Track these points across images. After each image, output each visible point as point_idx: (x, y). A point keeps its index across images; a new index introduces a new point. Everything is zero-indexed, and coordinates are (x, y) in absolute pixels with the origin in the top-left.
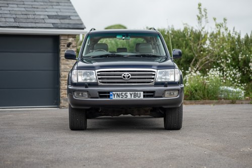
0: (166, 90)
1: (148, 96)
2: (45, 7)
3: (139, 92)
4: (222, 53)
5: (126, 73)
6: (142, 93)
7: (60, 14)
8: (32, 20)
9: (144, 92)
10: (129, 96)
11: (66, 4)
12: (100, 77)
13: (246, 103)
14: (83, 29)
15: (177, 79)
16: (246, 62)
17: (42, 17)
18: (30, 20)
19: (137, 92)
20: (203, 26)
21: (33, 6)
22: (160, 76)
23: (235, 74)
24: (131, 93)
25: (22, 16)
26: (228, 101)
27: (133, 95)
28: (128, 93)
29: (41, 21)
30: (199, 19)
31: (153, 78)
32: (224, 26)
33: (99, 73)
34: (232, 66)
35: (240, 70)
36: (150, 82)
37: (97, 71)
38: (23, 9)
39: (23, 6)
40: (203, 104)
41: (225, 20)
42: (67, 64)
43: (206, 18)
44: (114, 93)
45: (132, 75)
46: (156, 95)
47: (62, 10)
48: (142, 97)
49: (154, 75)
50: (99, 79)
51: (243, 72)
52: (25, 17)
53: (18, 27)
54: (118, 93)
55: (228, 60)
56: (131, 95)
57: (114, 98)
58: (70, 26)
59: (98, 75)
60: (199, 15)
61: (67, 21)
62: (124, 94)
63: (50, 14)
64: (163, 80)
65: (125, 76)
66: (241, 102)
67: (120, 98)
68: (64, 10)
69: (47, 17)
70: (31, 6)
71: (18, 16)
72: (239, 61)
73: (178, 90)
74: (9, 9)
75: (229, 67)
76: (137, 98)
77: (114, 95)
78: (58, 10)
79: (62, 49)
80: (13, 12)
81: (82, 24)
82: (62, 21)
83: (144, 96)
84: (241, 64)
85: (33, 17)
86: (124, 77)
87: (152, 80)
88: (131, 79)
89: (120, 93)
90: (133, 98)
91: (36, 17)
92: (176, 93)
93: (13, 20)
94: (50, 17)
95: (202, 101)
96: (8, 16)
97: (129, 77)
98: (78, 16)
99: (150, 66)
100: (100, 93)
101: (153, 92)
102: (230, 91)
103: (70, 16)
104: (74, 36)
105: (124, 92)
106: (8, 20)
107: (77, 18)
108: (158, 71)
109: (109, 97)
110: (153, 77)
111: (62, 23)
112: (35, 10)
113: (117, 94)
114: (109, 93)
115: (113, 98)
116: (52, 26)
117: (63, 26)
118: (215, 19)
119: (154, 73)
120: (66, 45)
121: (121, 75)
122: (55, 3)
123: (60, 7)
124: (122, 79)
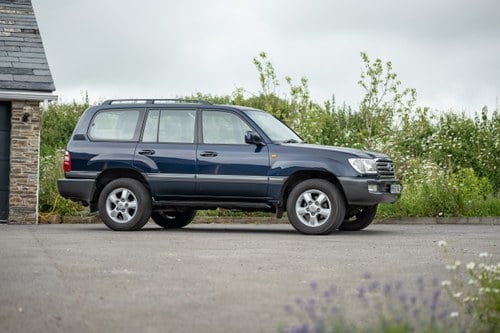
7: (16, 65)
11: (33, 50)
14: (51, 91)
30: (263, 79)
41: (304, 81)
42: (22, 150)
43: (273, 77)
47: (22, 60)
58: (28, 87)
61: (25, 78)
68: (26, 60)
78: (16, 60)
79: (14, 125)
81: (51, 83)
82: (17, 78)
98: (48, 70)
103: (32, 70)
104: (35, 103)
107: (45, 73)
111: (15, 81)
117: (15, 86)
118: (289, 80)
120: (21, 118)
122: (13, 48)
123: (20, 54)
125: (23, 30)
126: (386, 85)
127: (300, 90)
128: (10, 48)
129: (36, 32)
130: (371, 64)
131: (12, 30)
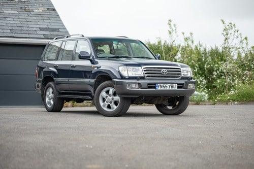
2: (37, 21)
4: (190, 63)
6: (176, 85)
7: (50, 27)
8: (26, 32)
9: (178, 84)
11: (56, 19)
12: (146, 72)
17: (34, 29)
18: (24, 32)
19: (173, 84)
20: (173, 40)
21: (27, 20)
23: (201, 81)
24: (170, 84)
25: (17, 28)
28: (168, 84)
29: (33, 32)
30: (170, 33)
32: (191, 39)
33: (145, 69)
34: (199, 74)
35: (206, 78)
36: (177, 77)
37: (143, 67)
38: (19, 22)
39: (19, 20)
41: (191, 34)
43: (176, 32)
44: (159, 84)
46: (184, 86)
48: (176, 88)
49: (180, 71)
50: (145, 74)
51: (208, 79)
52: (20, 29)
53: (13, 37)
54: (161, 84)
55: (195, 69)
56: (170, 86)
57: (159, 88)
59: (145, 71)
60: (170, 30)
61: (56, 33)
62: (165, 86)
63: (41, 26)
67: (163, 89)
68: (53, 24)
69: (39, 29)
70: (25, 20)
71: (14, 28)
72: (205, 70)
74: (6, 22)
75: (196, 75)
76: (173, 89)
77: (159, 86)
78: (49, 24)
80: (9, 25)
82: (52, 33)
83: (178, 87)
84: (206, 72)
85: (27, 29)
86: (163, 73)
87: (180, 75)
88: (167, 74)
89: (163, 84)
91: (29, 29)
93: (9, 31)
94: (41, 29)
96: (5, 28)
97: (166, 72)
98: (66, 29)
100: (148, 84)
103: (58, 29)
105: (165, 84)
106: (5, 31)
107: (65, 30)
109: (155, 88)
110: (180, 73)
111: (51, 35)
112: (29, 23)
114: (155, 84)
116: (43, 37)
118: (183, 33)
121: (161, 71)
122: (46, 18)
123: (50, 21)
124: (161, 74)
125: (48, 9)
126: (234, 35)
127: (189, 38)
128: (44, 18)
129: (54, 10)
130: (226, 25)
131: (42, 9)
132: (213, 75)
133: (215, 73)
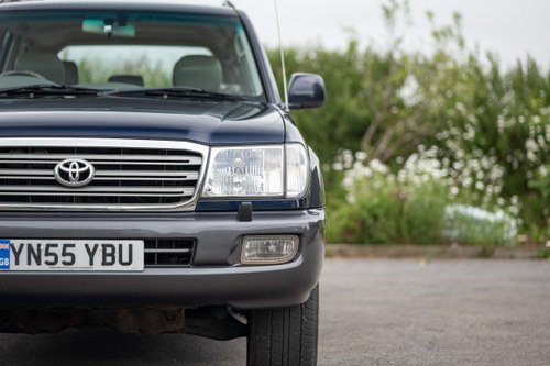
0: (244, 236)
1: (164, 260)
3: (125, 244)
4: (450, 112)
5: (75, 159)
6: (139, 246)
9: (149, 243)
10: (83, 260)
13: (524, 258)
15: (297, 187)
16: (518, 138)
19: (116, 243)
20: (397, 36)
22: (221, 173)
23: (487, 172)
24: (91, 243)
26: (469, 250)
27: (98, 256)
28: (80, 244)
30: (388, 13)
31: (193, 183)
34: (479, 147)
35: (501, 160)
36: (177, 200)
40: (398, 256)
43: (407, 11)
44: (17, 243)
45: (97, 167)
46: (201, 254)
48: (138, 264)
49: (197, 168)
51: (509, 165)
54: (34, 243)
55: (467, 131)
56: (91, 254)
57: (17, 264)
60: (389, 5)
62: (58, 251)
64: (237, 192)
65: (70, 170)
66: (508, 253)
67: (44, 267)
73: (299, 234)
75: (470, 150)
76: (117, 267)
77: (17, 254)
83: (149, 260)
86: (64, 175)
87: (187, 191)
88: (94, 183)
89: (44, 243)
90: (98, 266)
92: (289, 247)
95: (394, 249)
97: (84, 175)
99: (180, 132)
101: (189, 242)
102: (476, 221)
105: (61, 243)
108: (216, 151)
110: (191, 176)
113: (30, 248)
115: (13, 267)
118: (430, 15)
119: (193, 161)
121: (52, 167)
124: (55, 183)
127: (450, 31)
132: (525, 151)
133: (531, 144)
